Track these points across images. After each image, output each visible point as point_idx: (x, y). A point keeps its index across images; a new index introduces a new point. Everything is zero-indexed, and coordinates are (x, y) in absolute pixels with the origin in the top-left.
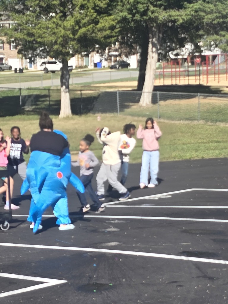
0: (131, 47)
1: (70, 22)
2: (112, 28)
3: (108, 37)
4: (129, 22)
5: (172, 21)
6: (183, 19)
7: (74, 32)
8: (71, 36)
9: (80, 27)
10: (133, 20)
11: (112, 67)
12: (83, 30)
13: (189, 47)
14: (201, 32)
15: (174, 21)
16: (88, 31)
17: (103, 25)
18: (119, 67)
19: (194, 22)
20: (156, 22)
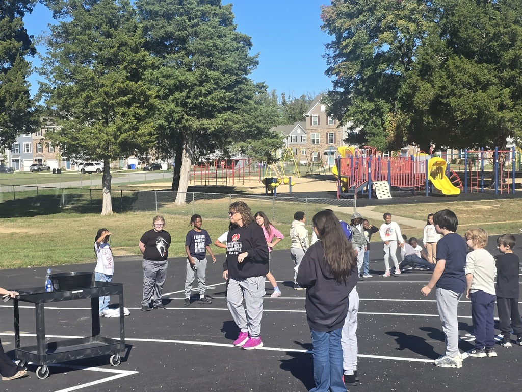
0: (167, 152)
1: (112, 128)
2: (150, 134)
3: (147, 142)
4: (165, 129)
5: (204, 129)
6: (215, 128)
7: (116, 137)
8: (113, 140)
9: (121, 133)
10: (169, 128)
11: (145, 169)
12: (124, 135)
13: (217, 153)
14: (230, 139)
15: (206, 129)
16: (129, 136)
17: (143, 131)
18: (151, 169)
19: (224, 130)
20: (190, 130)
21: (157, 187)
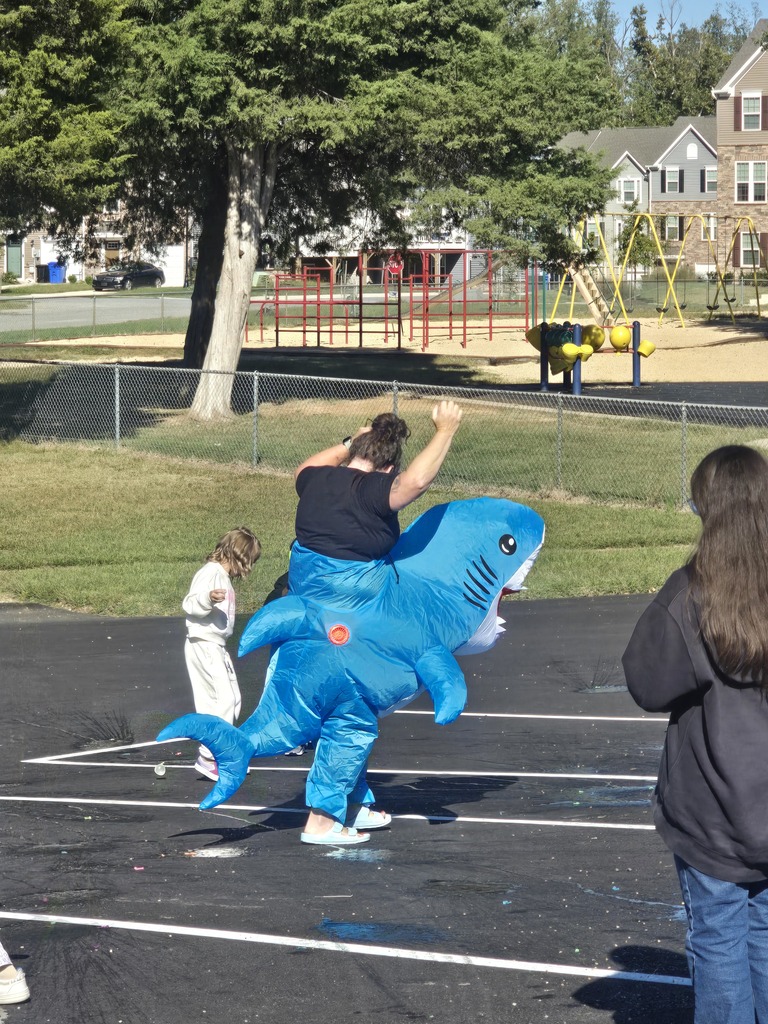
0: (168, 217)
2: (104, 152)
3: (90, 181)
4: (162, 134)
5: (308, 135)
6: (347, 131)
10: (175, 128)
11: (99, 284)
12: (4, 154)
13: (364, 222)
14: (406, 176)
15: (316, 137)
16: (21, 158)
17: (73, 139)
18: (123, 283)
19: (384, 140)
20: (255, 138)
21: (132, 350)
